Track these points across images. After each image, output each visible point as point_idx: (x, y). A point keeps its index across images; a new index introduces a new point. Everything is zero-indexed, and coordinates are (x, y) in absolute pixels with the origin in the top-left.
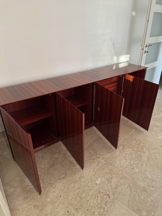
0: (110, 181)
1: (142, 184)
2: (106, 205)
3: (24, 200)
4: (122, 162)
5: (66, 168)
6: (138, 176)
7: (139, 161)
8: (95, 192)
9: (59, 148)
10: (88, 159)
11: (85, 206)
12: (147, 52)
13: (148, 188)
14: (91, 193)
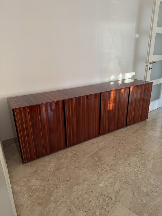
0: (113, 185)
1: (145, 190)
2: (107, 206)
3: (29, 197)
4: (126, 168)
5: (71, 172)
6: (142, 181)
7: (143, 169)
8: (97, 194)
9: (65, 154)
10: (93, 164)
11: (87, 206)
12: (152, 68)
13: (151, 193)
14: (94, 195)
